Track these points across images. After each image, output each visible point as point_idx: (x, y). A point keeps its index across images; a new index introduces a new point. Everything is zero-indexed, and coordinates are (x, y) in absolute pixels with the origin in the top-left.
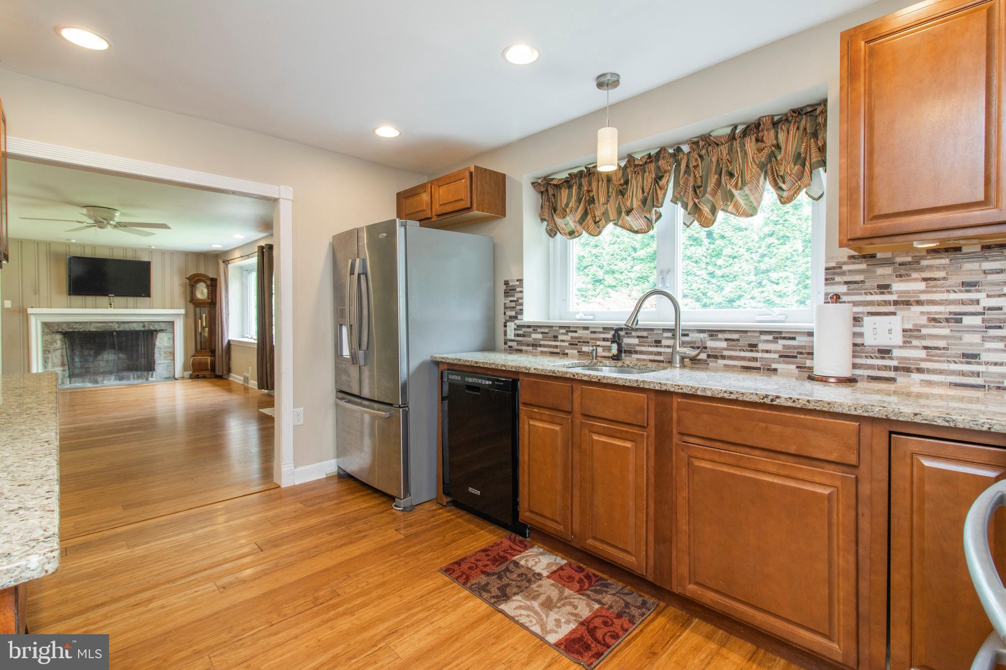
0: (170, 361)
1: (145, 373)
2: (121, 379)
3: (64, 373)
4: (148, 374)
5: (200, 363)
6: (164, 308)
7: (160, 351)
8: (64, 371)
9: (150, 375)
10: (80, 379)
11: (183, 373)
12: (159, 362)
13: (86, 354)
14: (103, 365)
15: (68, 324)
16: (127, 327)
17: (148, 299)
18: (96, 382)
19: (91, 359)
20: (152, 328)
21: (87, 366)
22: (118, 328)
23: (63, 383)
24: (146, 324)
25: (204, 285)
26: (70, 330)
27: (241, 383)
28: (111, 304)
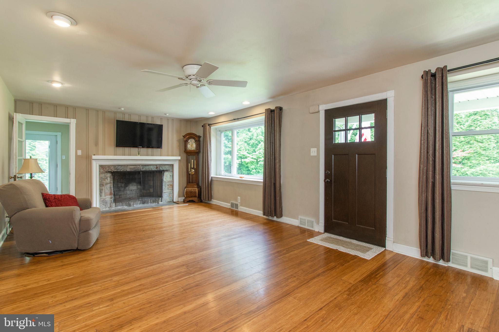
0: (171, 191)
1: (157, 199)
2: (144, 203)
3: (111, 199)
4: (159, 200)
5: (191, 192)
6: (168, 155)
7: (165, 184)
8: (111, 198)
9: (160, 200)
10: (121, 204)
11: (178, 199)
12: (164, 191)
13: (120, 186)
14: (129, 193)
15: (114, 166)
16: (147, 169)
17: (159, 150)
18: (130, 205)
19: (122, 189)
20: (161, 169)
21: (120, 194)
22: (143, 169)
23: (110, 206)
24: (158, 166)
25: (193, 140)
26: (116, 170)
27: (229, 207)
28: (139, 153)
